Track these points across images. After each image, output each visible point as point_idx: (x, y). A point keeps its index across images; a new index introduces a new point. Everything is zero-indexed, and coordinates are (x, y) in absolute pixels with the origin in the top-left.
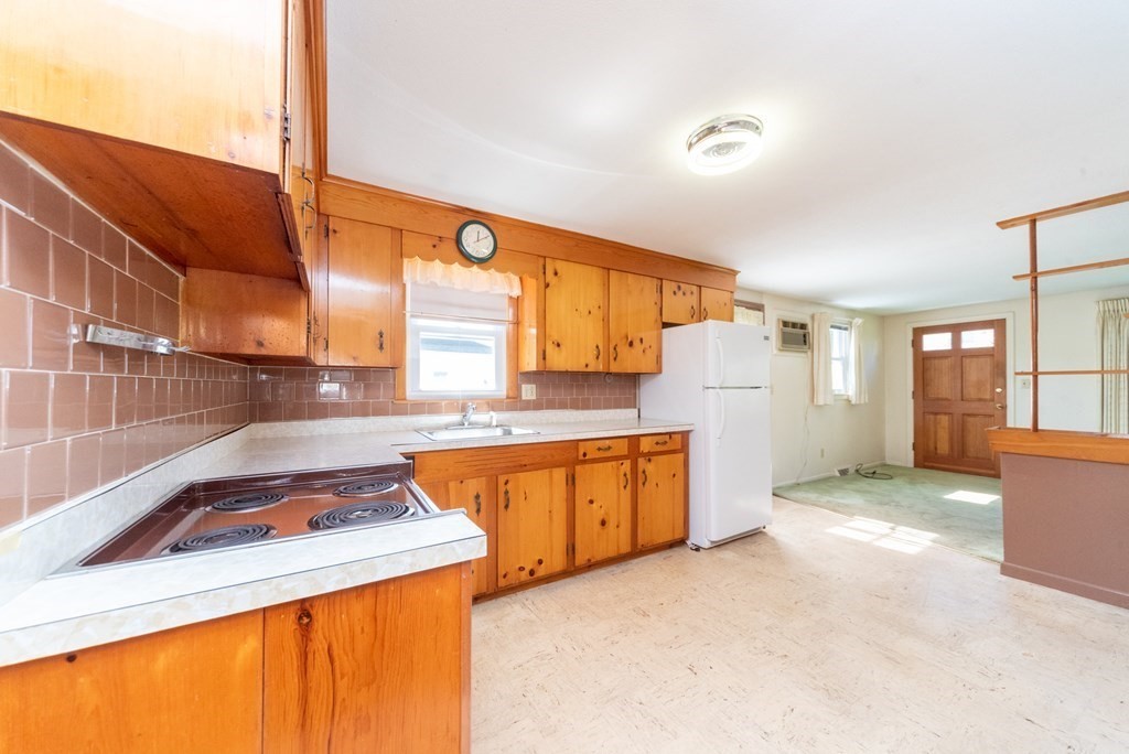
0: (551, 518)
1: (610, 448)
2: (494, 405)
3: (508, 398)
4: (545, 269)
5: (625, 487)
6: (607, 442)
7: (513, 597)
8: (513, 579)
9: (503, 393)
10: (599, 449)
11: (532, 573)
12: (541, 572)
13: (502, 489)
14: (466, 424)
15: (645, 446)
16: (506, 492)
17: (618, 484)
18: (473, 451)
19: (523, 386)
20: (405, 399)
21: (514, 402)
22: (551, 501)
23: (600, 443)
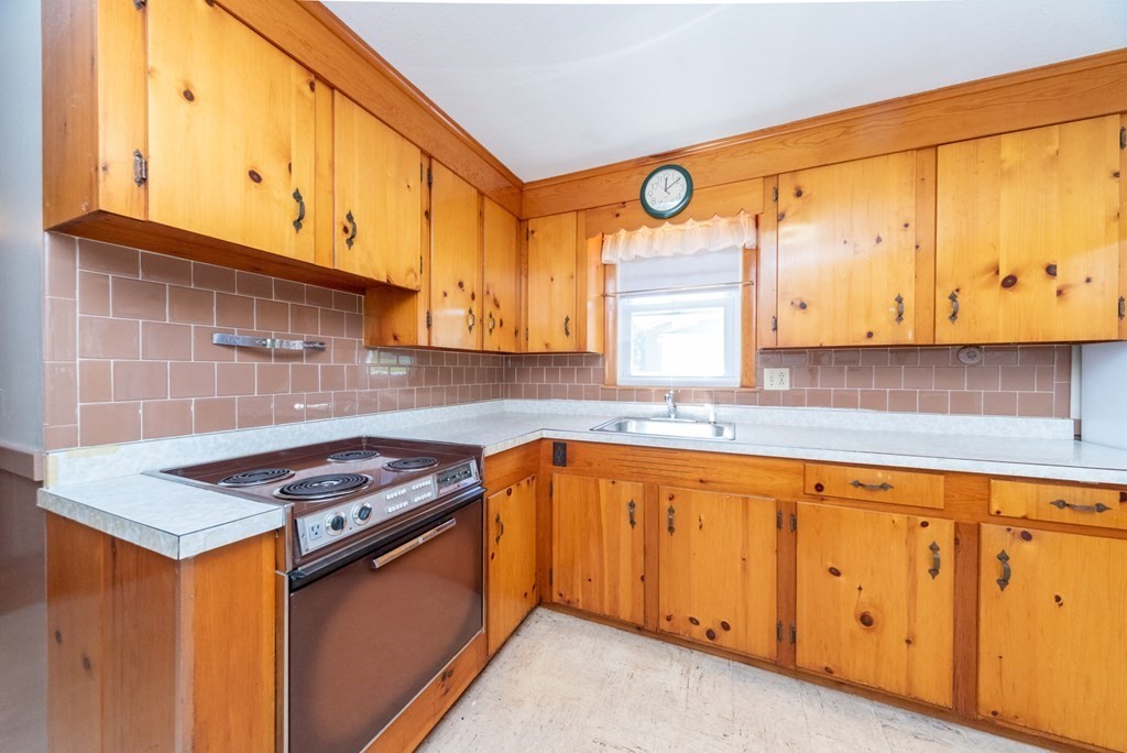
0: (745, 569)
1: (884, 487)
2: (718, 396)
3: (742, 386)
4: (777, 193)
5: (934, 571)
6: (880, 474)
7: (686, 653)
8: (682, 627)
9: (734, 379)
10: (857, 484)
11: (711, 634)
12: (726, 639)
13: (666, 504)
14: (673, 416)
15: (1009, 501)
16: (671, 511)
17: (912, 561)
18: (628, 449)
19: (765, 370)
20: (615, 384)
21: (750, 393)
22: (746, 545)
23: (862, 475)
